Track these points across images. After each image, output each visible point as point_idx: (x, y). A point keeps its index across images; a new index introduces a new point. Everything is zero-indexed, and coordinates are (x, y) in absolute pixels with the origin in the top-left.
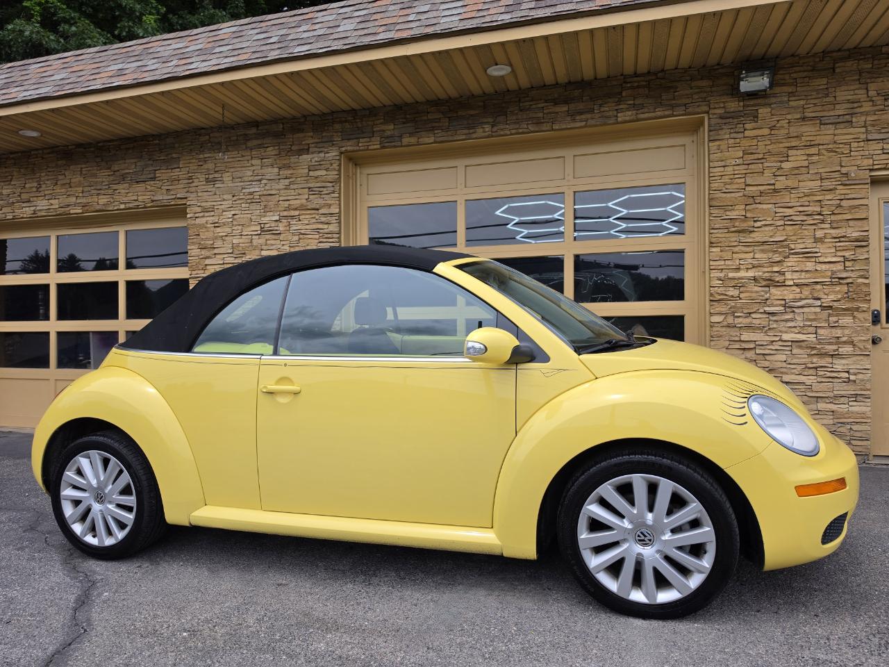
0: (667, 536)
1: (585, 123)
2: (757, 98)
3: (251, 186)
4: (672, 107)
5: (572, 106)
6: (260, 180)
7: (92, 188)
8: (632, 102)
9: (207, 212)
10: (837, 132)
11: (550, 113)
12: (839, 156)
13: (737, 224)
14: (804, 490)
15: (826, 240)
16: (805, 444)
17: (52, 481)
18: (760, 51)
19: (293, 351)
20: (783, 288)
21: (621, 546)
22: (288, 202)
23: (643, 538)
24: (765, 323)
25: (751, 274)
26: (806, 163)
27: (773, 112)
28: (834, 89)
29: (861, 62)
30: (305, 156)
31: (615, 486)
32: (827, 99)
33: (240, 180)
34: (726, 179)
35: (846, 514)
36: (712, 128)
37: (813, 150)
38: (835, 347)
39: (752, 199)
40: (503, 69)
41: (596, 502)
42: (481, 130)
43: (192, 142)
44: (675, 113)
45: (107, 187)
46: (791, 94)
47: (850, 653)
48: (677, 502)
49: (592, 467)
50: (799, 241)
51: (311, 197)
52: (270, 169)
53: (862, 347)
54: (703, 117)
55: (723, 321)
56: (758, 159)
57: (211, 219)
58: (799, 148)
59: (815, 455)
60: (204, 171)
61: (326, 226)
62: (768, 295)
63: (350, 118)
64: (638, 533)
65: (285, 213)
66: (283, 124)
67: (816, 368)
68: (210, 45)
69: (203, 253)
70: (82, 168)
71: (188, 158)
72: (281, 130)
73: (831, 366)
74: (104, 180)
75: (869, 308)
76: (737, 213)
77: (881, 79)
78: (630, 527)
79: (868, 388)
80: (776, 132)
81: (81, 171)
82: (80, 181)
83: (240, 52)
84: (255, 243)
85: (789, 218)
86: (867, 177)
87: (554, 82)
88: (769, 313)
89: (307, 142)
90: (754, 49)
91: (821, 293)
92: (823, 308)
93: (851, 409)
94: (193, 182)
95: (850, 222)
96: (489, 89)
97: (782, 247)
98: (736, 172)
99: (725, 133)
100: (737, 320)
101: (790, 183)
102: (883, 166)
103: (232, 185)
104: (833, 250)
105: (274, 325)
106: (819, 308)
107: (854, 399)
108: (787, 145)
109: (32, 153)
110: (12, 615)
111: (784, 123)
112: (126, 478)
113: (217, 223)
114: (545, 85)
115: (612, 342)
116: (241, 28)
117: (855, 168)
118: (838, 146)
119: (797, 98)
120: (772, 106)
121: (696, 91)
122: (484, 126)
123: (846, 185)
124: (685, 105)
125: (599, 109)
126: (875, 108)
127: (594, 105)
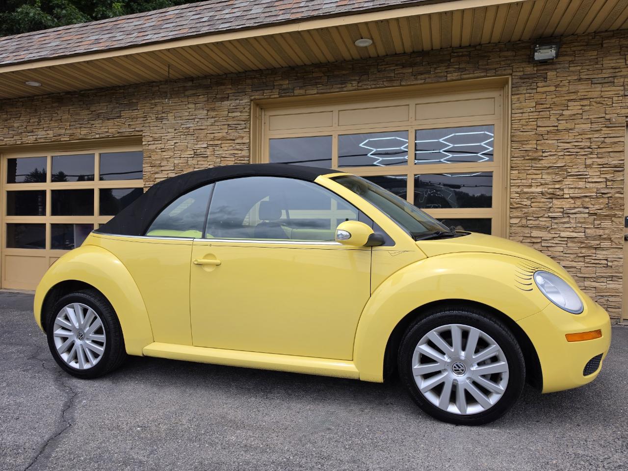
0: (475, 368)
1: (423, 81)
2: (546, 65)
3: (188, 123)
4: (486, 70)
5: (415, 69)
6: (194, 119)
7: (77, 123)
8: (457, 67)
9: (156, 141)
10: (603, 89)
11: (399, 73)
12: (604, 106)
13: (530, 154)
14: (571, 337)
15: (593, 167)
16: (573, 305)
17: (48, 324)
18: (549, 31)
19: (216, 236)
20: (562, 200)
21: (442, 374)
22: (213, 135)
23: (457, 368)
24: (548, 224)
25: (539, 190)
26: (580, 111)
27: (558, 75)
28: (602, 59)
29: (622, 39)
30: (226, 103)
31: (439, 333)
32: (597, 66)
33: (180, 118)
34: (523, 122)
35: (601, 355)
36: (513, 86)
37: (586, 102)
38: (598, 242)
39: (541, 137)
40: (367, 42)
41: (426, 343)
42: (350, 85)
43: (146, 91)
44: (488, 75)
45: (87, 122)
46: (570, 62)
47: (601, 451)
48: (482, 344)
49: (423, 319)
50: (574, 167)
51: (230, 131)
52: (201, 111)
53: (617, 243)
54: (508, 78)
55: (519, 223)
56: (546, 108)
57: (159, 146)
58: (575, 100)
59: (580, 314)
60: (154, 112)
61: (240, 152)
62: (551, 204)
63: (257, 76)
64: (455, 365)
65: (211, 143)
66: (211, 80)
67: (584, 257)
68: (159, 23)
69: (153, 169)
70: (69, 109)
71: (144, 102)
72: (209, 83)
73: (595, 255)
74: (85, 117)
75: (623, 215)
76: (531, 146)
78: (449, 361)
79: (621, 271)
80: (560, 89)
81: (69, 111)
82: (68, 118)
83: (181, 27)
84: (190, 163)
85: (567, 150)
86: (624, 121)
87: (403, 52)
88: (552, 218)
89: (228, 92)
90: (545, 29)
91: (589, 204)
92: (590, 214)
93: (608, 286)
94: (147, 120)
95: (611, 153)
96: (356, 55)
97: (562, 170)
98: (531, 117)
99: (523, 90)
100: (529, 222)
101: (569, 126)
103: (175, 122)
104: (599, 174)
105: (203, 219)
106: (586, 214)
107: (611, 279)
108: (567, 98)
109: (35, 98)
110: (20, 414)
111: (565, 83)
112: (99, 322)
113: (163, 149)
114: (396, 54)
115: (439, 233)
116: (182, 11)
117: (616, 115)
118: (603, 99)
119: (575, 65)
120: (557, 70)
121: (503, 59)
122: (352, 82)
123: (609, 127)
124: (495, 69)
125: (435, 71)
127: (430, 68)
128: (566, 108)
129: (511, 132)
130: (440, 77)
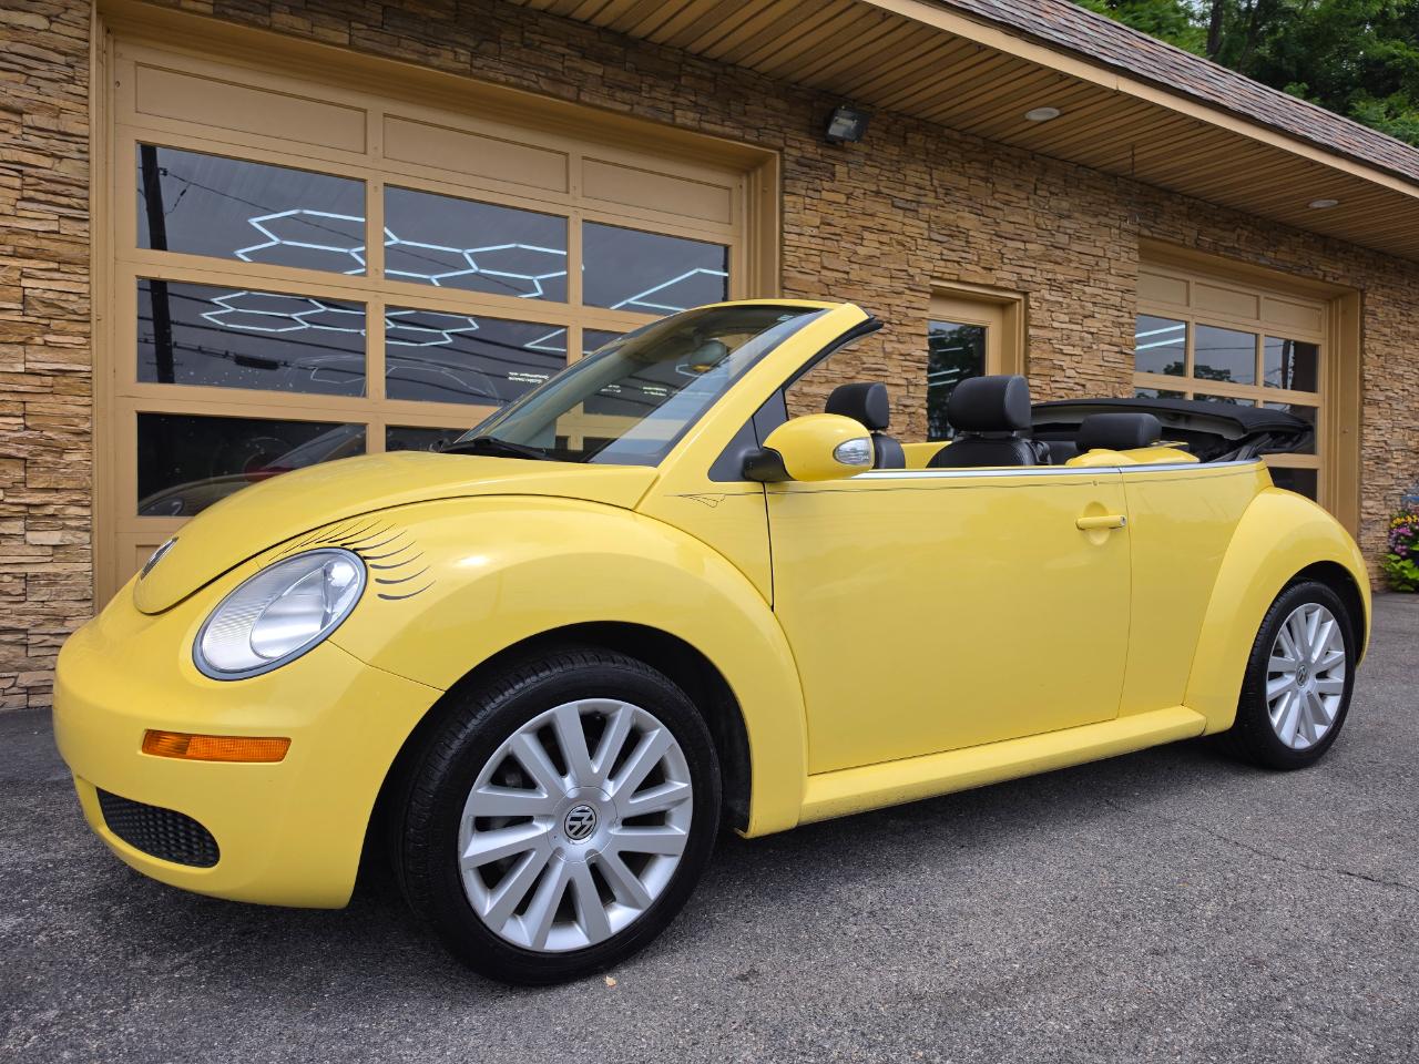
1: (629, 107)
2: (836, 149)
4: (745, 126)
5: (610, 71)
8: (693, 98)
10: (906, 221)
11: (573, 69)
12: (907, 252)
15: (894, 356)
26: (877, 253)
27: (851, 173)
28: (905, 165)
29: (929, 139)
32: (899, 176)
34: (800, 252)
36: (786, 175)
37: (885, 238)
39: (825, 287)
42: (451, 55)
44: (747, 138)
46: (868, 156)
50: (870, 353)
54: (774, 155)
56: (836, 234)
58: (872, 230)
77: (942, 168)
80: (853, 202)
86: (929, 284)
95: (914, 338)
97: (854, 357)
98: (813, 246)
99: (800, 187)
101: (865, 275)
102: (939, 275)
108: (863, 223)
111: (858, 192)
117: (919, 271)
118: (905, 239)
119: (874, 164)
120: (850, 165)
121: (770, 112)
122: (457, 49)
123: (911, 290)
124: (758, 129)
125: (649, 92)
126: (937, 202)
127: (642, 82)
128: (859, 241)
129: (781, 270)
130: (659, 110)
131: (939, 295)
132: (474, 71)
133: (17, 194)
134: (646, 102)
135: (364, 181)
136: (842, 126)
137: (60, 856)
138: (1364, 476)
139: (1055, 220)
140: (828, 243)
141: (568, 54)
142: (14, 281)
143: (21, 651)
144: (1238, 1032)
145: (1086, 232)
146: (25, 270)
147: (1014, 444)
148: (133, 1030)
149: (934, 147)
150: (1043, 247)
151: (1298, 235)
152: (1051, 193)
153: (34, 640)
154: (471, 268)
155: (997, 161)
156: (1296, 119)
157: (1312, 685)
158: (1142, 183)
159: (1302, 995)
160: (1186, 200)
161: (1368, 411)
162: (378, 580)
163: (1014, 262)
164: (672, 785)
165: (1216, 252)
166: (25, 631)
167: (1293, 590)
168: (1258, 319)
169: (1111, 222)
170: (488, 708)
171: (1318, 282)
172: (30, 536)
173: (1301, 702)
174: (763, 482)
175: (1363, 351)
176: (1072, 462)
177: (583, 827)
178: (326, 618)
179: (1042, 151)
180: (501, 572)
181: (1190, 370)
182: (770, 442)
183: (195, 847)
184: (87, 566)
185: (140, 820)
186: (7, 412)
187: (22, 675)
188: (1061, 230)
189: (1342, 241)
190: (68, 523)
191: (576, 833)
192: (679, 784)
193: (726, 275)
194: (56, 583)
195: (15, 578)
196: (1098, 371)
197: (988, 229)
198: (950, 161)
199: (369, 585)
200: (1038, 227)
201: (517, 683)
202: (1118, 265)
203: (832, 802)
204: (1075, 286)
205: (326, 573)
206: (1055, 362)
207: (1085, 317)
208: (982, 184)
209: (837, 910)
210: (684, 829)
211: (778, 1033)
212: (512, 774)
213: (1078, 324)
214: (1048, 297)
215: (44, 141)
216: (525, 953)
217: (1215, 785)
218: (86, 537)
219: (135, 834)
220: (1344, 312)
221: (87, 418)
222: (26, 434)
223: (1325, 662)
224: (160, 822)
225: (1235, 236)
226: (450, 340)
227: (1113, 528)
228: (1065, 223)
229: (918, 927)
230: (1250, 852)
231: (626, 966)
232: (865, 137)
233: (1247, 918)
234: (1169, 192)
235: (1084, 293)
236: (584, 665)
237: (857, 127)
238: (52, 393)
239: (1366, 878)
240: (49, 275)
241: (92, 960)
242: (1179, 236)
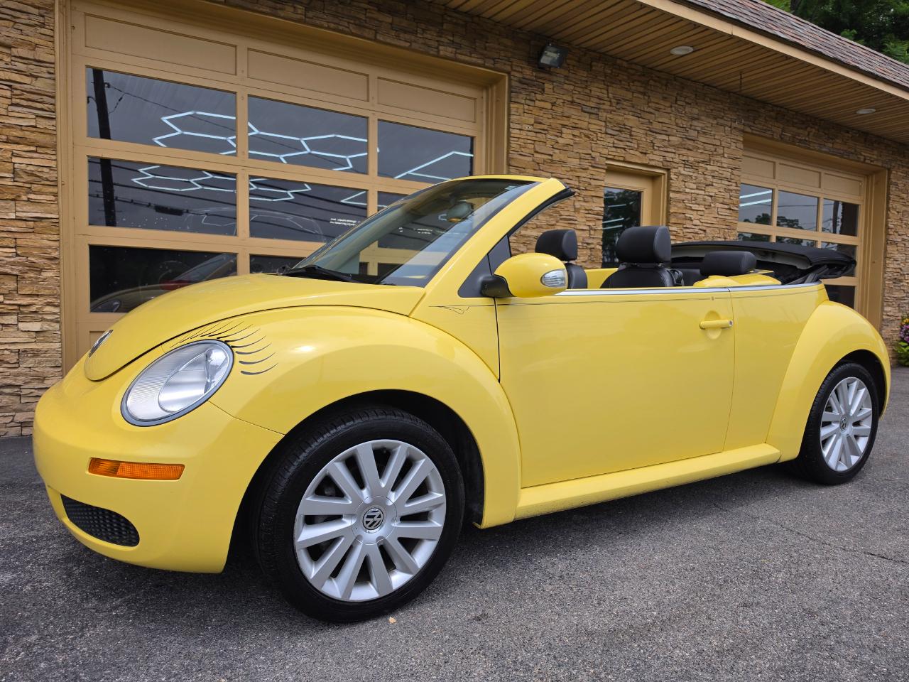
2: (544, 72)
4: (485, 57)
5: (396, 20)
8: (451, 38)
10: (591, 121)
11: (374, 19)
12: (591, 142)
15: (581, 211)
26: (572, 142)
27: (555, 89)
28: (590, 83)
29: (607, 67)
32: (587, 91)
34: (521, 142)
36: (512, 90)
37: (576, 132)
39: (537, 166)
42: (292, 10)
44: (486, 64)
46: (567, 78)
50: (566, 209)
54: (504, 76)
56: (544, 130)
58: (568, 127)
61: (27, 80)
77: (614, 85)
80: (555, 108)
86: (605, 163)
95: (594, 198)
98: (529, 138)
99: (521, 98)
101: (563, 157)
102: (612, 157)
108: (562, 122)
111: (559, 102)
117: (598, 154)
118: (590, 133)
119: (571, 83)
120: (555, 84)
121: (502, 48)
122: (296, 5)
123: (594, 167)
124: (494, 59)
125: (422, 34)
126: (611, 108)
127: (418, 27)
128: (559, 134)
129: (508, 153)
130: (429, 46)
131: (611, 170)
132: (307, 20)
133: (8, 101)
134: (421, 41)
135: (235, 93)
136: (549, 57)
137: (41, 533)
138: (886, 291)
139: (688, 121)
140: (538, 135)
141: (369, 9)
142: (7, 158)
143: (17, 399)
144: (799, 659)
145: (709, 129)
146: (14, 151)
147: (660, 272)
148: (85, 649)
149: (609, 72)
150: (680, 139)
151: (848, 132)
152: (687, 103)
153: (24, 392)
154: (305, 150)
155: (651, 81)
156: (850, 55)
157: (850, 430)
158: (747, 97)
159: (840, 635)
160: (775, 108)
161: (890, 248)
162: (241, 362)
163: (661, 149)
164: (433, 495)
165: (793, 143)
166: (19, 386)
167: (840, 368)
168: (820, 187)
169: (726, 123)
170: (312, 445)
171: (861, 164)
172: (22, 326)
173: (843, 440)
174: (494, 298)
175: (888, 209)
176: (698, 284)
177: (375, 522)
178: (207, 386)
179: (680, 75)
180: (323, 357)
181: (775, 220)
182: (499, 272)
183: (124, 533)
184: (58, 345)
185: (88, 516)
186: (5, 244)
187: (18, 414)
188: (693, 127)
189: (878, 136)
190: (45, 317)
191: (370, 526)
192: (437, 495)
193: (472, 155)
194: (37, 355)
195: (12, 352)
196: (714, 221)
197: (645, 127)
198: (620, 81)
199: (235, 366)
200: (677, 125)
201: (332, 429)
202: (729, 151)
203: (536, 505)
204: (701, 165)
205: (207, 356)
206: (687, 215)
207: (707, 185)
208: (641, 96)
209: (538, 575)
210: (440, 523)
211: (500, 655)
212: (329, 488)
213: (702, 190)
214: (683, 172)
215: (25, 66)
216: (337, 602)
217: (785, 494)
218: (57, 326)
219: (86, 524)
220: (876, 183)
221: (56, 249)
222: (18, 258)
223: (858, 416)
224: (101, 517)
225: (807, 133)
226: (292, 197)
227: (724, 328)
228: (695, 123)
229: (591, 586)
230: (807, 539)
231: (402, 611)
232: (565, 65)
233: (804, 583)
234: (764, 103)
235: (707, 169)
236: (375, 418)
237: (560, 57)
238: (33, 232)
239: (883, 558)
240: (30, 155)
241: (60, 603)
242: (770, 132)
